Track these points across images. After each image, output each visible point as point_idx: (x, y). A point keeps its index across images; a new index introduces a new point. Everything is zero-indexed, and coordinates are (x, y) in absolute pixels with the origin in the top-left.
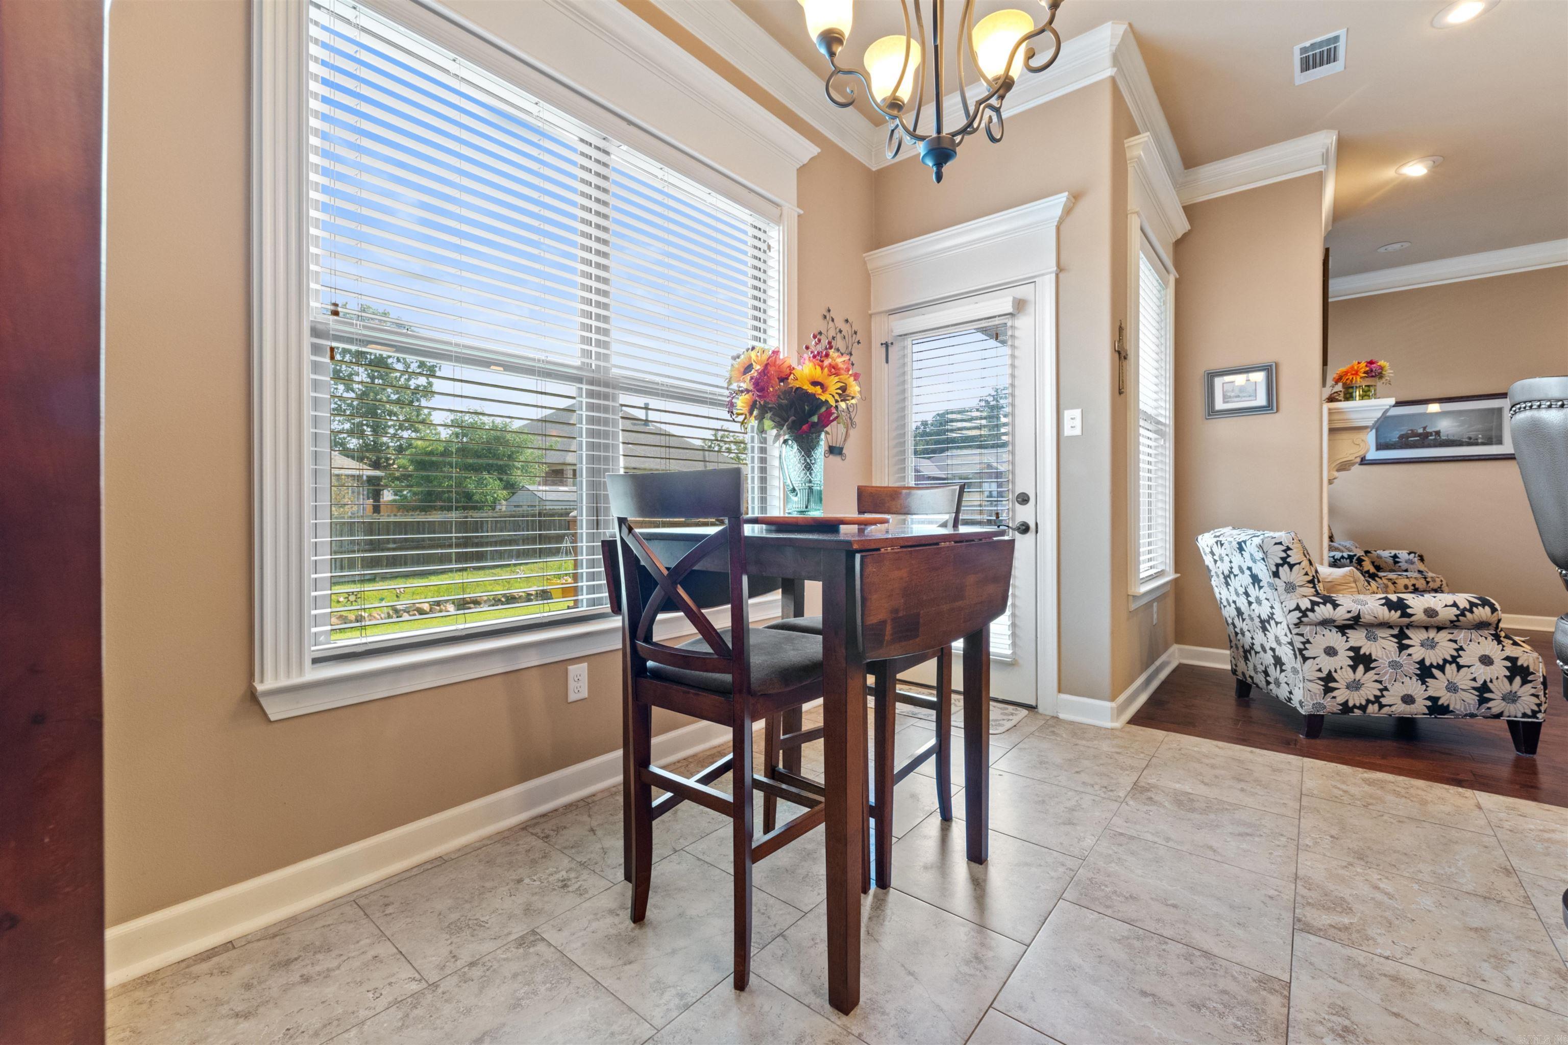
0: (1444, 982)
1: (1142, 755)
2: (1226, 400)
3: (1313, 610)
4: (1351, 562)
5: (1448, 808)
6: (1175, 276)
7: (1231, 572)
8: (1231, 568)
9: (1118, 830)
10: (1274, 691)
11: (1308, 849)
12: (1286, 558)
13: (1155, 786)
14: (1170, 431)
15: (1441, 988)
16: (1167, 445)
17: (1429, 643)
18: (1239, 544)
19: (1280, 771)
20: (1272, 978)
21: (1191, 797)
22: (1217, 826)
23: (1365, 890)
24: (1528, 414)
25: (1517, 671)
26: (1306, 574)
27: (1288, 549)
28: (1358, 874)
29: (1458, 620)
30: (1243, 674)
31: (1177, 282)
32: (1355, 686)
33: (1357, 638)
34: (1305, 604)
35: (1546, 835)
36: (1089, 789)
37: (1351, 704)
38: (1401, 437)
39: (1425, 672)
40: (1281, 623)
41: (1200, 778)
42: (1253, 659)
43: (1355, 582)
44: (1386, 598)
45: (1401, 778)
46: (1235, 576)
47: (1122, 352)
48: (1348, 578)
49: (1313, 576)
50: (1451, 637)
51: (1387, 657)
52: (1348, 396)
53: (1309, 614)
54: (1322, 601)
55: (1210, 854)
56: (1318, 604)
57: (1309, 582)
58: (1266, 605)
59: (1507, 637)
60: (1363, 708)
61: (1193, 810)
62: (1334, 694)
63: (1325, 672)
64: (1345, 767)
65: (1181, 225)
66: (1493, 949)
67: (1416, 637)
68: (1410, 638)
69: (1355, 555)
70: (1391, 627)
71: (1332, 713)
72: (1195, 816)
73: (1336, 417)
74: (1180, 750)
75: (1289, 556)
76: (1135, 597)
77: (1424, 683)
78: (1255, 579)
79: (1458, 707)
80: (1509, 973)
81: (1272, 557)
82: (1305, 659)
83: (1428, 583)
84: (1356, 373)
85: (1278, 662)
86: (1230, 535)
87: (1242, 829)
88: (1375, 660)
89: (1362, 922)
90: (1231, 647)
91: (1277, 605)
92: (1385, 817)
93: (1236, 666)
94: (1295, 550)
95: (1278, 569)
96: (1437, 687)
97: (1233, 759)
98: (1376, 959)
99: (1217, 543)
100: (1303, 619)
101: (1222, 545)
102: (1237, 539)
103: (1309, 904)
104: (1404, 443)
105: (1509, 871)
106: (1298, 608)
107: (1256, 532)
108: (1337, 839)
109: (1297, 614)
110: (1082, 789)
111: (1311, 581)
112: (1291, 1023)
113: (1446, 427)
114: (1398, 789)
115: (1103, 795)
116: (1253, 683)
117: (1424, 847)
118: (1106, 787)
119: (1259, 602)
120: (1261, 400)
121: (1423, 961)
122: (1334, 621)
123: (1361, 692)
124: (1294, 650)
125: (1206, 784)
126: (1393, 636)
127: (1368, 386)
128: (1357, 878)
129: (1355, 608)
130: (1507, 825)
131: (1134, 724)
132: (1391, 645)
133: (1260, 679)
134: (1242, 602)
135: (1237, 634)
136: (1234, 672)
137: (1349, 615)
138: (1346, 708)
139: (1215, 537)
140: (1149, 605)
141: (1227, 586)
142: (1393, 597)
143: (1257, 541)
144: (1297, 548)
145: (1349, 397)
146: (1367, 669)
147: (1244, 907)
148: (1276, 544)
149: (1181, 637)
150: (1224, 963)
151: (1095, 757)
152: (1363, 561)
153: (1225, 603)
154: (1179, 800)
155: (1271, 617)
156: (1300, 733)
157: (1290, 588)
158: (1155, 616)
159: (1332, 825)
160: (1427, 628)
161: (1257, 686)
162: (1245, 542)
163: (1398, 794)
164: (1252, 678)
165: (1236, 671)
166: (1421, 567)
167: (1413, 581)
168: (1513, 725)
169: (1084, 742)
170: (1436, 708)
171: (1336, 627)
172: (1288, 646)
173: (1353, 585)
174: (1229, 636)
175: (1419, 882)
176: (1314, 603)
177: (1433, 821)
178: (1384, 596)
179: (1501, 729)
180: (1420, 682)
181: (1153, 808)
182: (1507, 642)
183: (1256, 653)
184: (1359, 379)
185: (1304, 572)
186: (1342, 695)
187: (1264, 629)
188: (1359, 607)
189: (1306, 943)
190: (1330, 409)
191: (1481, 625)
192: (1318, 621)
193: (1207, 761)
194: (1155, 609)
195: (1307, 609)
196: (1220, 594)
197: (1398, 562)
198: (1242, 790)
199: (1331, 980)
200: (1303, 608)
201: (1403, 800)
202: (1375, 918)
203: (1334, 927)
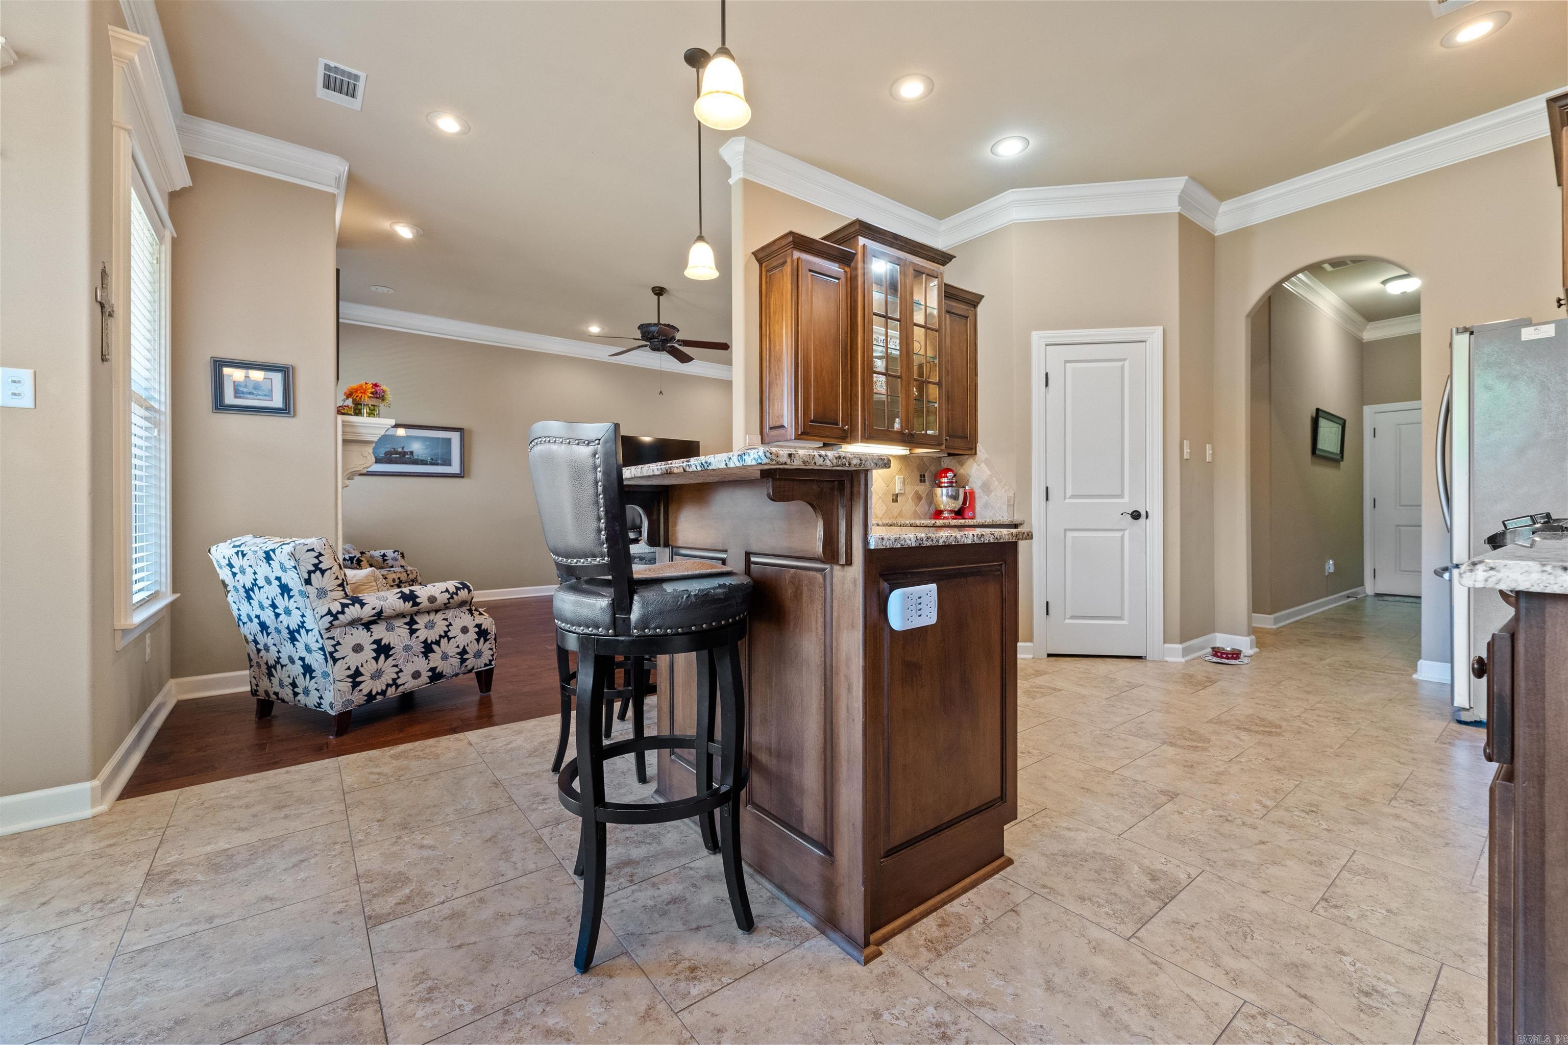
0: (481, 894)
1: (151, 833)
2: (238, 395)
3: (343, 612)
4: (352, 563)
5: (452, 754)
6: (171, 233)
7: (255, 584)
8: (255, 580)
9: (135, 948)
10: (302, 702)
11: (362, 844)
12: (318, 564)
13: (180, 863)
14: (166, 420)
15: (482, 900)
16: (163, 437)
17: (430, 624)
18: (267, 553)
19: (319, 779)
20: (359, 994)
21: (230, 853)
22: (268, 870)
23: (413, 854)
24: (547, 446)
25: (482, 633)
26: (337, 578)
27: (320, 555)
28: (406, 843)
29: (449, 603)
30: (266, 692)
31: (175, 242)
32: (377, 675)
33: (379, 631)
34: (336, 607)
35: (509, 747)
36: (74, 918)
37: (374, 693)
38: (386, 453)
39: (428, 648)
40: (312, 630)
41: (234, 826)
42: (279, 673)
43: (375, 580)
44: (401, 592)
45: (417, 743)
46: (260, 588)
47: (107, 306)
48: (370, 578)
49: (343, 580)
50: (444, 616)
51: (402, 643)
52: (357, 411)
53: (340, 616)
54: (350, 602)
55: (267, 906)
56: (347, 605)
57: (339, 585)
58: (296, 614)
59: (476, 610)
60: (383, 693)
61: (236, 867)
62: (360, 688)
63: (353, 669)
64: (374, 751)
65: (183, 179)
66: (502, 847)
67: (422, 620)
68: (417, 623)
69: (355, 557)
70: (404, 617)
71: (359, 706)
72: (241, 873)
73: (348, 429)
74: (202, 804)
75: (321, 562)
76: (125, 632)
77: (427, 658)
78: (285, 589)
79: (448, 671)
80: (513, 859)
81: (304, 564)
82: (335, 661)
83: (408, 575)
84: (364, 393)
85: (308, 670)
86: (254, 545)
87: (295, 859)
88: (393, 648)
89: (418, 884)
90: (251, 666)
91: (309, 613)
92: (414, 782)
93: (257, 685)
94: (326, 556)
95: (310, 576)
96: (435, 660)
97: (269, 788)
98: (436, 909)
99: (237, 553)
100: (334, 623)
101: (244, 555)
102: (264, 548)
103: (374, 896)
104: (388, 459)
105: (496, 784)
106: (329, 612)
107: (283, 540)
108: (383, 820)
109: (329, 618)
110: (60, 924)
111: (341, 585)
112: (387, 1024)
113: (417, 448)
114: (417, 753)
115: (99, 914)
116: (278, 699)
117: (445, 793)
118: (101, 901)
119: (288, 612)
120: (277, 401)
121: (466, 887)
122: (362, 619)
123: (382, 679)
124: (325, 655)
125: (243, 830)
126: (406, 624)
127: (374, 406)
128: (407, 847)
129: (378, 604)
130: (488, 750)
131: (128, 798)
132: (404, 631)
133: (287, 693)
134: (268, 616)
135: (259, 651)
136: (254, 693)
137: (375, 611)
138: (370, 697)
139: (234, 546)
140: (142, 637)
141: (248, 601)
142: (406, 590)
143: (288, 549)
144: (328, 553)
145: (358, 413)
146: (387, 657)
147: (317, 940)
148: (308, 550)
149: (177, 671)
150: (309, 1016)
151: (72, 867)
152: (362, 561)
153: (245, 619)
154: (215, 865)
155: (302, 625)
156: (329, 735)
157: (322, 593)
158: (148, 650)
159: (376, 810)
160: (428, 612)
161: (283, 701)
162: (273, 551)
163: (418, 758)
164: (276, 694)
165: (256, 691)
166: (403, 563)
167: (399, 575)
168: (478, 674)
169: (47, 855)
170: (436, 675)
171: (362, 624)
172: (319, 651)
173: (374, 584)
174: (249, 655)
175: (448, 824)
176: (344, 606)
177: (445, 769)
178: (399, 590)
179: (472, 678)
180: (424, 658)
181: (183, 892)
182: (476, 613)
183: (282, 666)
184: (366, 398)
185: (335, 576)
186: (366, 688)
187: (293, 639)
188: (382, 603)
189: (383, 935)
190: (343, 422)
191: (463, 604)
192: (347, 622)
193: (240, 803)
194: (148, 641)
195: (338, 612)
196: (239, 610)
197: (386, 560)
198: (286, 817)
199: (409, 955)
200: (334, 612)
201: (423, 761)
202: (427, 874)
203: (399, 904)
